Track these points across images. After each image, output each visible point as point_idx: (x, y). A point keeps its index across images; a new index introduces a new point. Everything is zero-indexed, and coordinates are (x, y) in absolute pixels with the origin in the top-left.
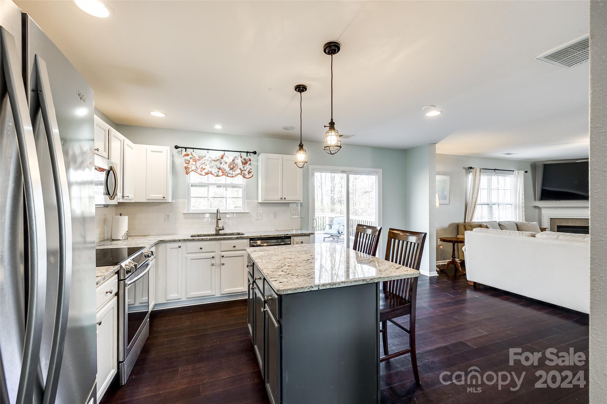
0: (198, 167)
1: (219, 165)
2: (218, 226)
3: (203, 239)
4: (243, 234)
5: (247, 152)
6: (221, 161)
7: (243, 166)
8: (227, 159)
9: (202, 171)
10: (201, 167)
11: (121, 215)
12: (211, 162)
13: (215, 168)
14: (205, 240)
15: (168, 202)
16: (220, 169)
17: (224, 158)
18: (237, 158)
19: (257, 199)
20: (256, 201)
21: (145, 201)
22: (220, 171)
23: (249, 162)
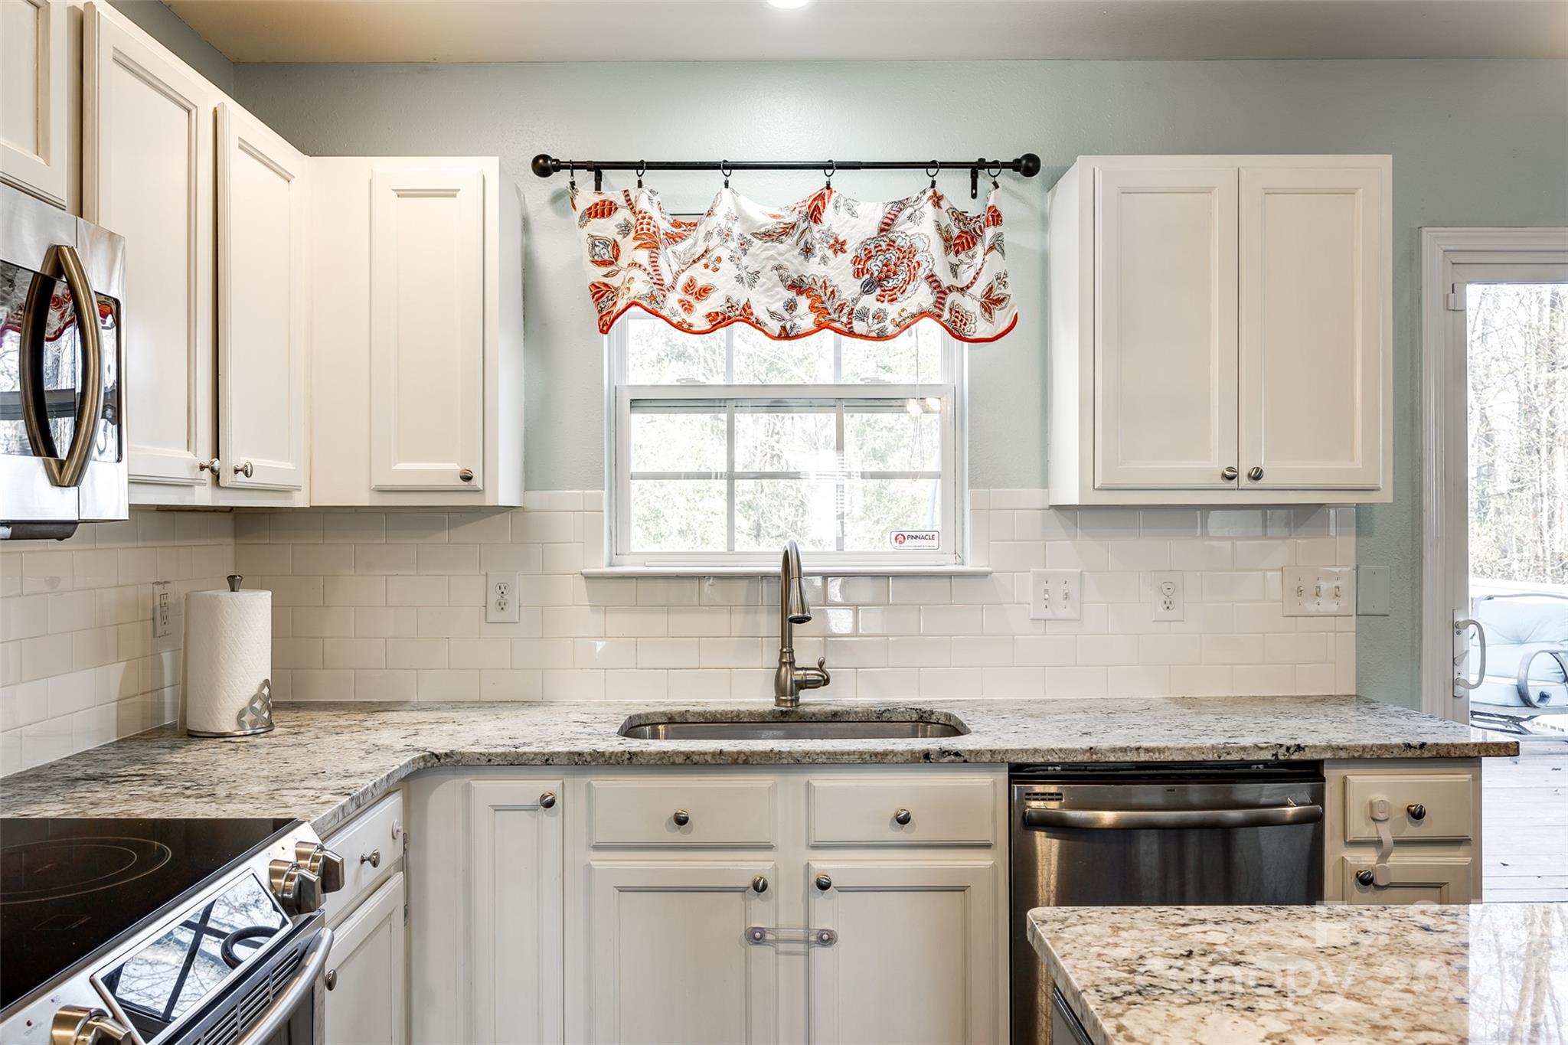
0: (668, 280)
1: (796, 266)
2: (792, 663)
3: (696, 758)
4: (953, 729)
5: (976, 168)
6: (808, 236)
7: (952, 256)
8: (848, 216)
9: (688, 308)
10: (683, 279)
11: (233, 583)
12: (745, 245)
13: (769, 284)
14: (706, 764)
15: (488, 503)
16: (800, 293)
17: (828, 215)
18: (908, 211)
19: (1045, 483)
20: (1034, 497)
21: (363, 499)
22: (804, 303)
23: (990, 232)
